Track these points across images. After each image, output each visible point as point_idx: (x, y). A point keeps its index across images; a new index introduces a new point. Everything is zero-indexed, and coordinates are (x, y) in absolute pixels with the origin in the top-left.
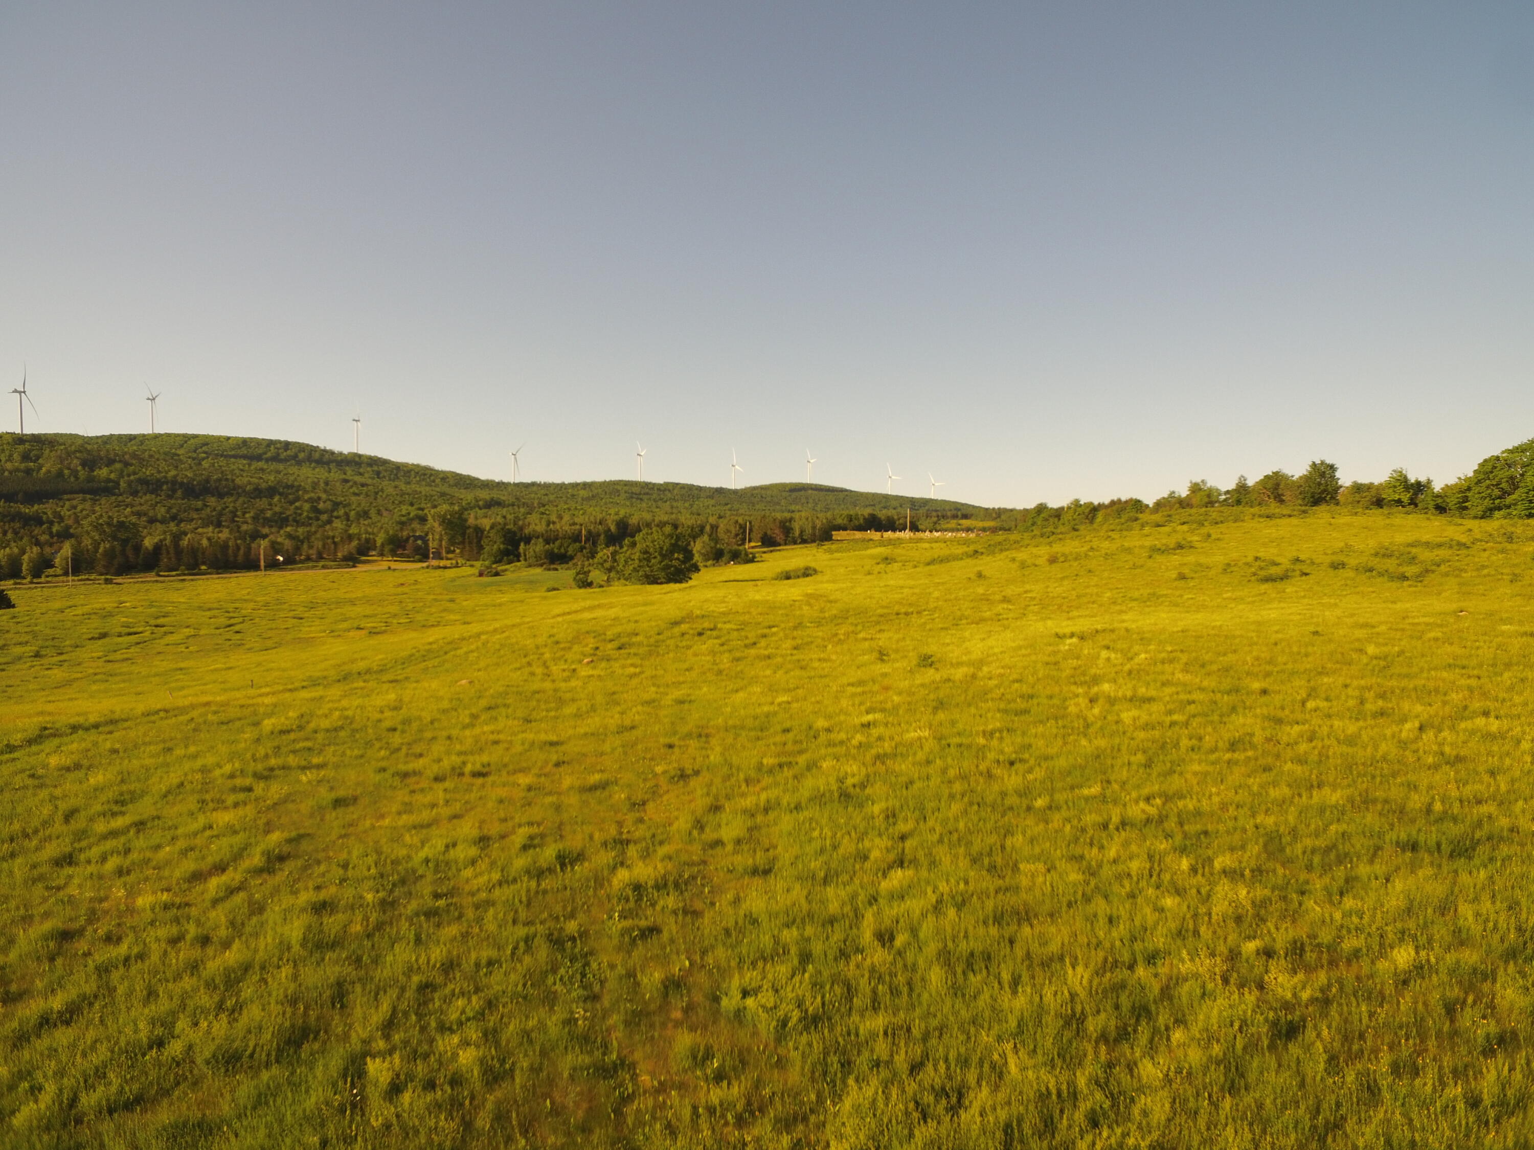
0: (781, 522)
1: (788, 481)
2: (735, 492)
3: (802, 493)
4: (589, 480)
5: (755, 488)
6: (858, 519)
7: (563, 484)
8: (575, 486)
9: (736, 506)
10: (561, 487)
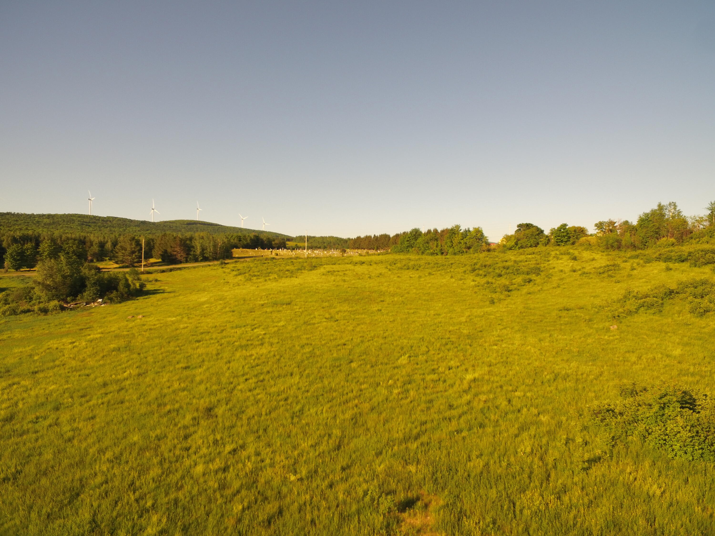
0: (181, 240)
1: (185, 219)
2: (154, 224)
3: (194, 225)
4: (53, 213)
5: (166, 222)
6: (246, 240)
7: (33, 214)
8: (40, 216)
9: (154, 231)
10: (31, 217)
